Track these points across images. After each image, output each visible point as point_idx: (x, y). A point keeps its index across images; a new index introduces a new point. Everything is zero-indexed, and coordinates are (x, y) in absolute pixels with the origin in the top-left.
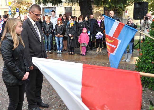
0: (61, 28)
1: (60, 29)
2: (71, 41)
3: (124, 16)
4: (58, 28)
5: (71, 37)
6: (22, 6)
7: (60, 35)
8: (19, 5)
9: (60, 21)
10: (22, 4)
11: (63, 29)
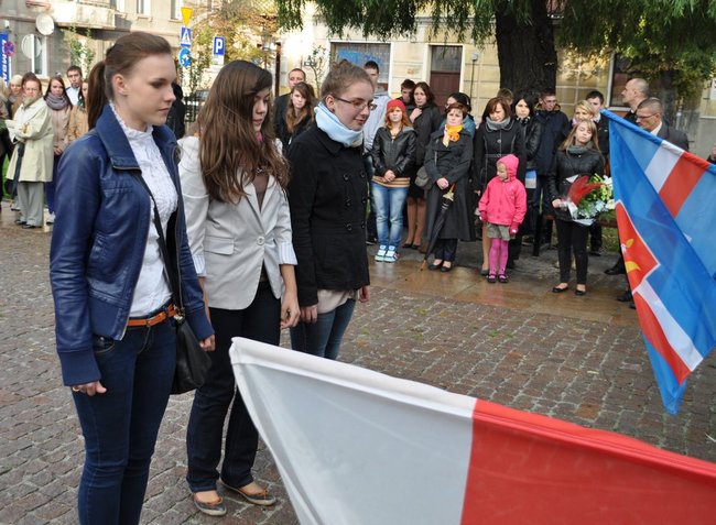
0: (400, 143)
1: (399, 149)
2: (445, 207)
3: (703, 103)
4: (386, 143)
5: (446, 190)
6: (239, 28)
7: (398, 175)
8: (228, 24)
9: (397, 115)
10: (243, 20)
11: (409, 152)
